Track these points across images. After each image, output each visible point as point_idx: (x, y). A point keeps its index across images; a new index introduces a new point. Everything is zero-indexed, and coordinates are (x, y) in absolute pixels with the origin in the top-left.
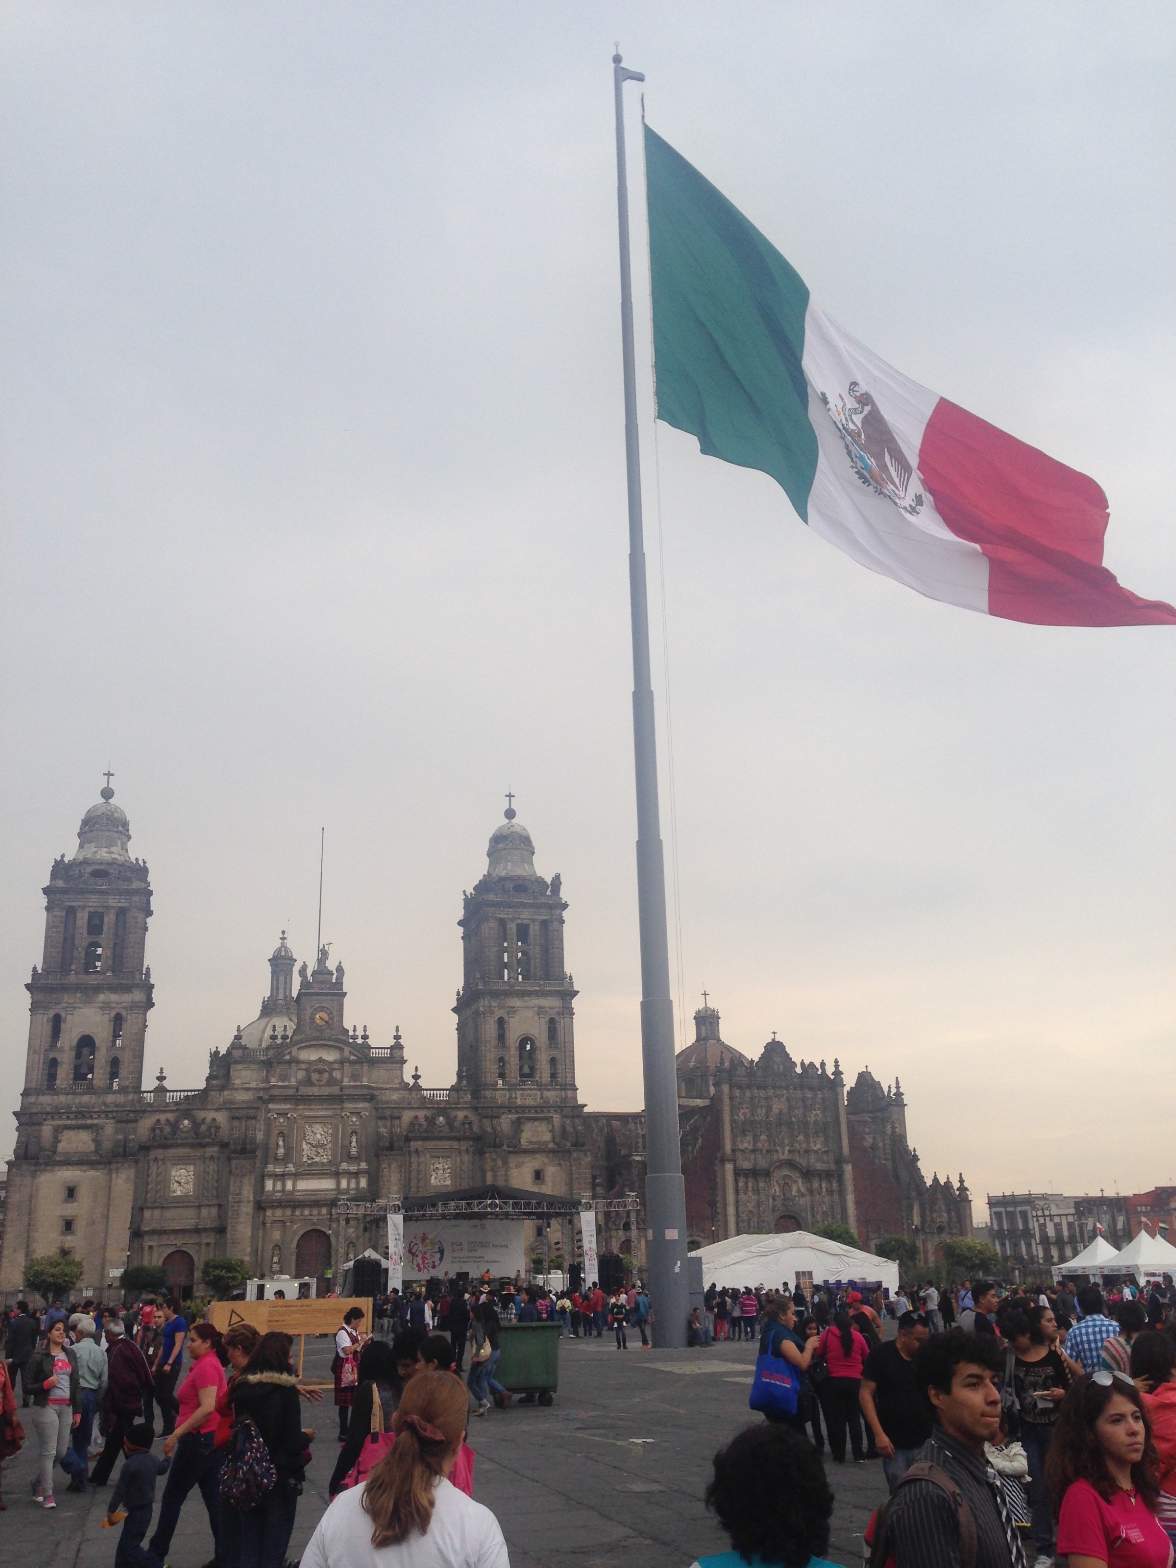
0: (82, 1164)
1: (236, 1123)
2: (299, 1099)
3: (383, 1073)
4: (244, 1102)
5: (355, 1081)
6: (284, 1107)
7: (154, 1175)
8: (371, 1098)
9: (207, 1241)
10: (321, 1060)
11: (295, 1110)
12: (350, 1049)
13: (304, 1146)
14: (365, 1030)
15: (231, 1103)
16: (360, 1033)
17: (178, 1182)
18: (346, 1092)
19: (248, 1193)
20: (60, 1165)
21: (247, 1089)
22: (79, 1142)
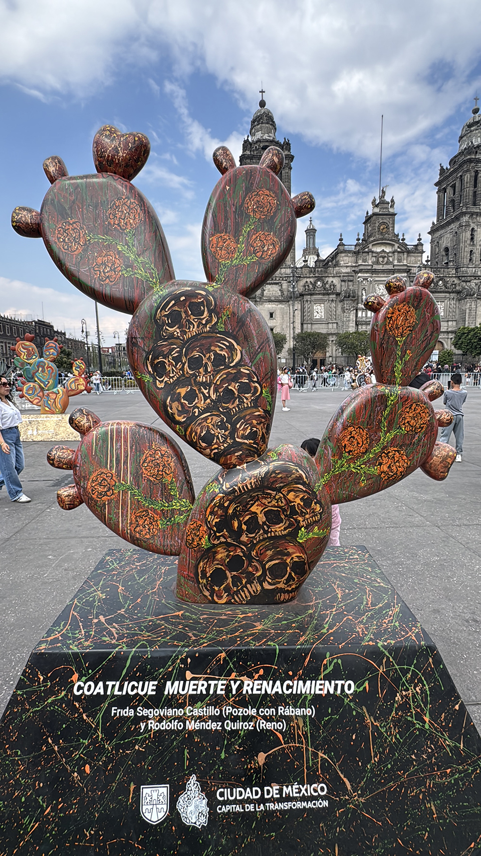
0: (276, 302)
1: (343, 283)
2: (374, 272)
3: (413, 258)
4: (346, 273)
5: (400, 262)
6: (366, 275)
7: (307, 308)
8: (408, 271)
9: (333, 339)
10: (383, 251)
11: (371, 277)
12: (398, 245)
14: (403, 236)
15: (339, 273)
16: (401, 237)
17: (317, 312)
18: (395, 268)
19: (352, 316)
20: (266, 302)
21: (347, 267)
22: (273, 291)
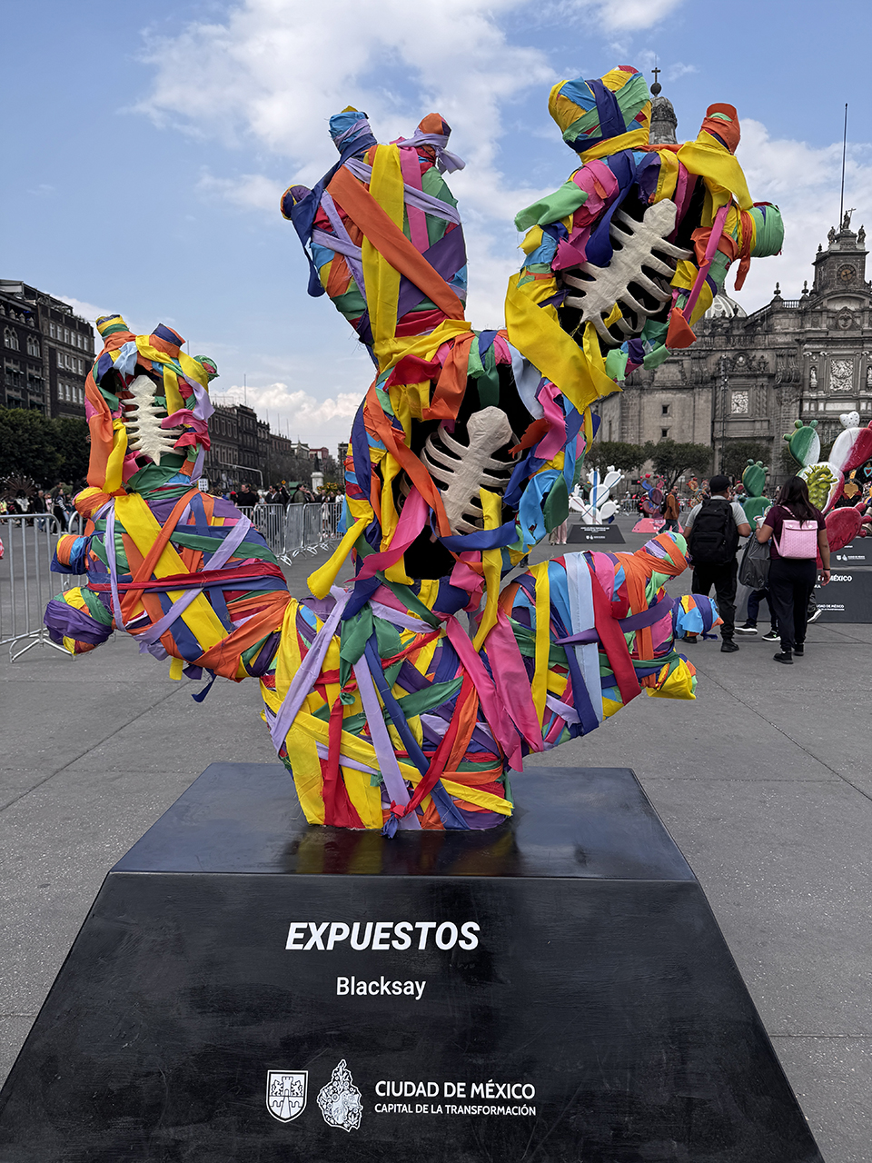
0: (673, 389)
1: (779, 360)
2: (830, 341)
4: (785, 343)
6: (818, 347)
7: (720, 398)
10: (845, 309)
11: (826, 350)
12: (870, 299)
13: (831, 379)
15: (774, 343)
17: (737, 404)
18: (865, 335)
19: (794, 411)
20: (657, 390)
21: (786, 334)
22: (670, 372)
